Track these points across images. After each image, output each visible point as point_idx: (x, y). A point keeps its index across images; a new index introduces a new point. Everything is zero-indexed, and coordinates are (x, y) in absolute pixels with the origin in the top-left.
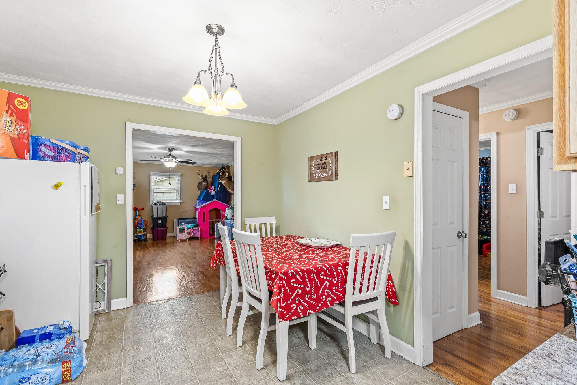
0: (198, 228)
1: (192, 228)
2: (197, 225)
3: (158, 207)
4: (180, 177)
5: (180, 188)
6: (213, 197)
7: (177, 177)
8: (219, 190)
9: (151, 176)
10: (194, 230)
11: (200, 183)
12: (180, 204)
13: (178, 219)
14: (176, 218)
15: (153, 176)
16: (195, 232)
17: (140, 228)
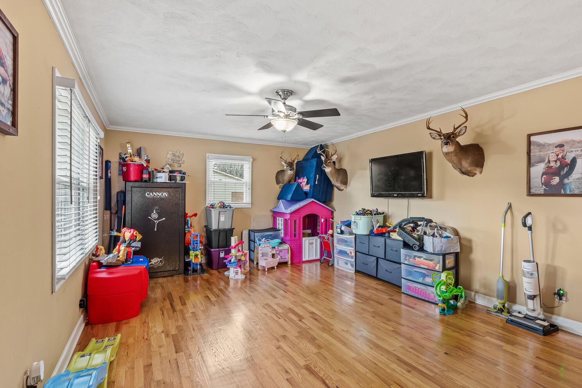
0: (286, 246)
1: (276, 247)
2: (283, 242)
3: (219, 212)
4: (251, 163)
5: (251, 180)
6: (306, 195)
7: (247, 163)
8: (316, 183)
9: (207, 160)
10: (281, 251)
11: (281, 172)
12: (250, 206)
13: (249, 231)
14: (245, 229)
15: (212, 161)
16: (281, 254)
17: (194, 249)
